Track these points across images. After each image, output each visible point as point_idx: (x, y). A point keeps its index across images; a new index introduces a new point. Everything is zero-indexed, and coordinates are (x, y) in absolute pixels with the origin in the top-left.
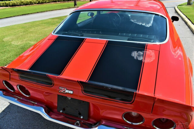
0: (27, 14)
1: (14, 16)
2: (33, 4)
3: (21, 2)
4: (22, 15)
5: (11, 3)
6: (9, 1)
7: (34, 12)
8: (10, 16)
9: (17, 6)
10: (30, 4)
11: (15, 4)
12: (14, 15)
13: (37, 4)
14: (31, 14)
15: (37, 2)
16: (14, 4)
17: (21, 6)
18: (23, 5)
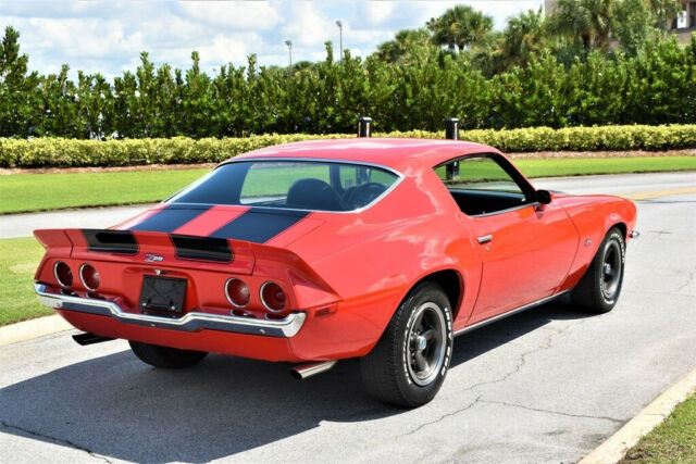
0: (104, 206)
1: (43, 211)
2: (144, 163)
3: (82, 147)
4: (83, 207)
5: (32, 148)
6: (22, 142)
7: (144, 200)
8: (22, 209)
9: (56, 170)
10: (127, 160)
11: (50, 156)
12: (45, 207)
13: (165, 167)
14: (126, 204)
15: (169, 155)
16: (43, 154)
17: (81, 170)
18: (92, 165)
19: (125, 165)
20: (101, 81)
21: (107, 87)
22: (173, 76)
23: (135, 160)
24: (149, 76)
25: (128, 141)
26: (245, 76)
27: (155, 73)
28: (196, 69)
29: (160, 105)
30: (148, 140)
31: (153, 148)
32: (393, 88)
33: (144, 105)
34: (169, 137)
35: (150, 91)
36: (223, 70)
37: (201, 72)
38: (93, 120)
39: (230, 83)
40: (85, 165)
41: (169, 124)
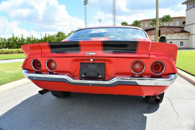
2: (14, 53)
3: (2, 50)
18: (4, 54)
19: (10, 54)
20: (5, 39)
21: (6, 40)
22: (18, 38)
23: (12, 53)
24: (14, 38)
25: (10, 49)
26: (31, 38)
27: (15, 38)
28: (22, 37)
29: (16, 43)
30: (14, 49)
31: (15, 51)
32: (56, 41)
33: (13, 43)
34: (18, 49)
35: (14, 41)
36: (27, 38)
37: (23, 38)
38: (3, 46)
39: (28, 40)
40: (2, 54)
41: (18, 47)
